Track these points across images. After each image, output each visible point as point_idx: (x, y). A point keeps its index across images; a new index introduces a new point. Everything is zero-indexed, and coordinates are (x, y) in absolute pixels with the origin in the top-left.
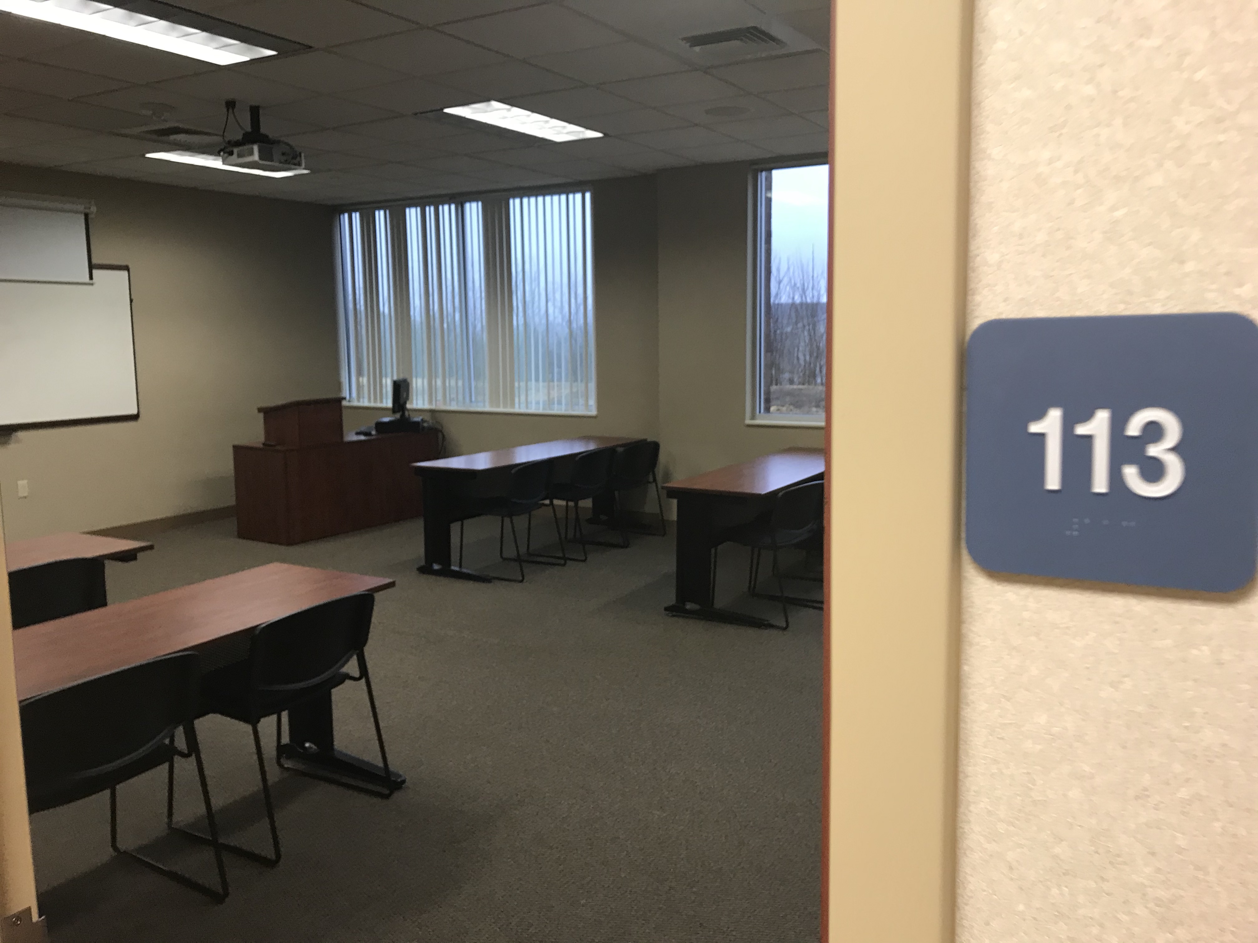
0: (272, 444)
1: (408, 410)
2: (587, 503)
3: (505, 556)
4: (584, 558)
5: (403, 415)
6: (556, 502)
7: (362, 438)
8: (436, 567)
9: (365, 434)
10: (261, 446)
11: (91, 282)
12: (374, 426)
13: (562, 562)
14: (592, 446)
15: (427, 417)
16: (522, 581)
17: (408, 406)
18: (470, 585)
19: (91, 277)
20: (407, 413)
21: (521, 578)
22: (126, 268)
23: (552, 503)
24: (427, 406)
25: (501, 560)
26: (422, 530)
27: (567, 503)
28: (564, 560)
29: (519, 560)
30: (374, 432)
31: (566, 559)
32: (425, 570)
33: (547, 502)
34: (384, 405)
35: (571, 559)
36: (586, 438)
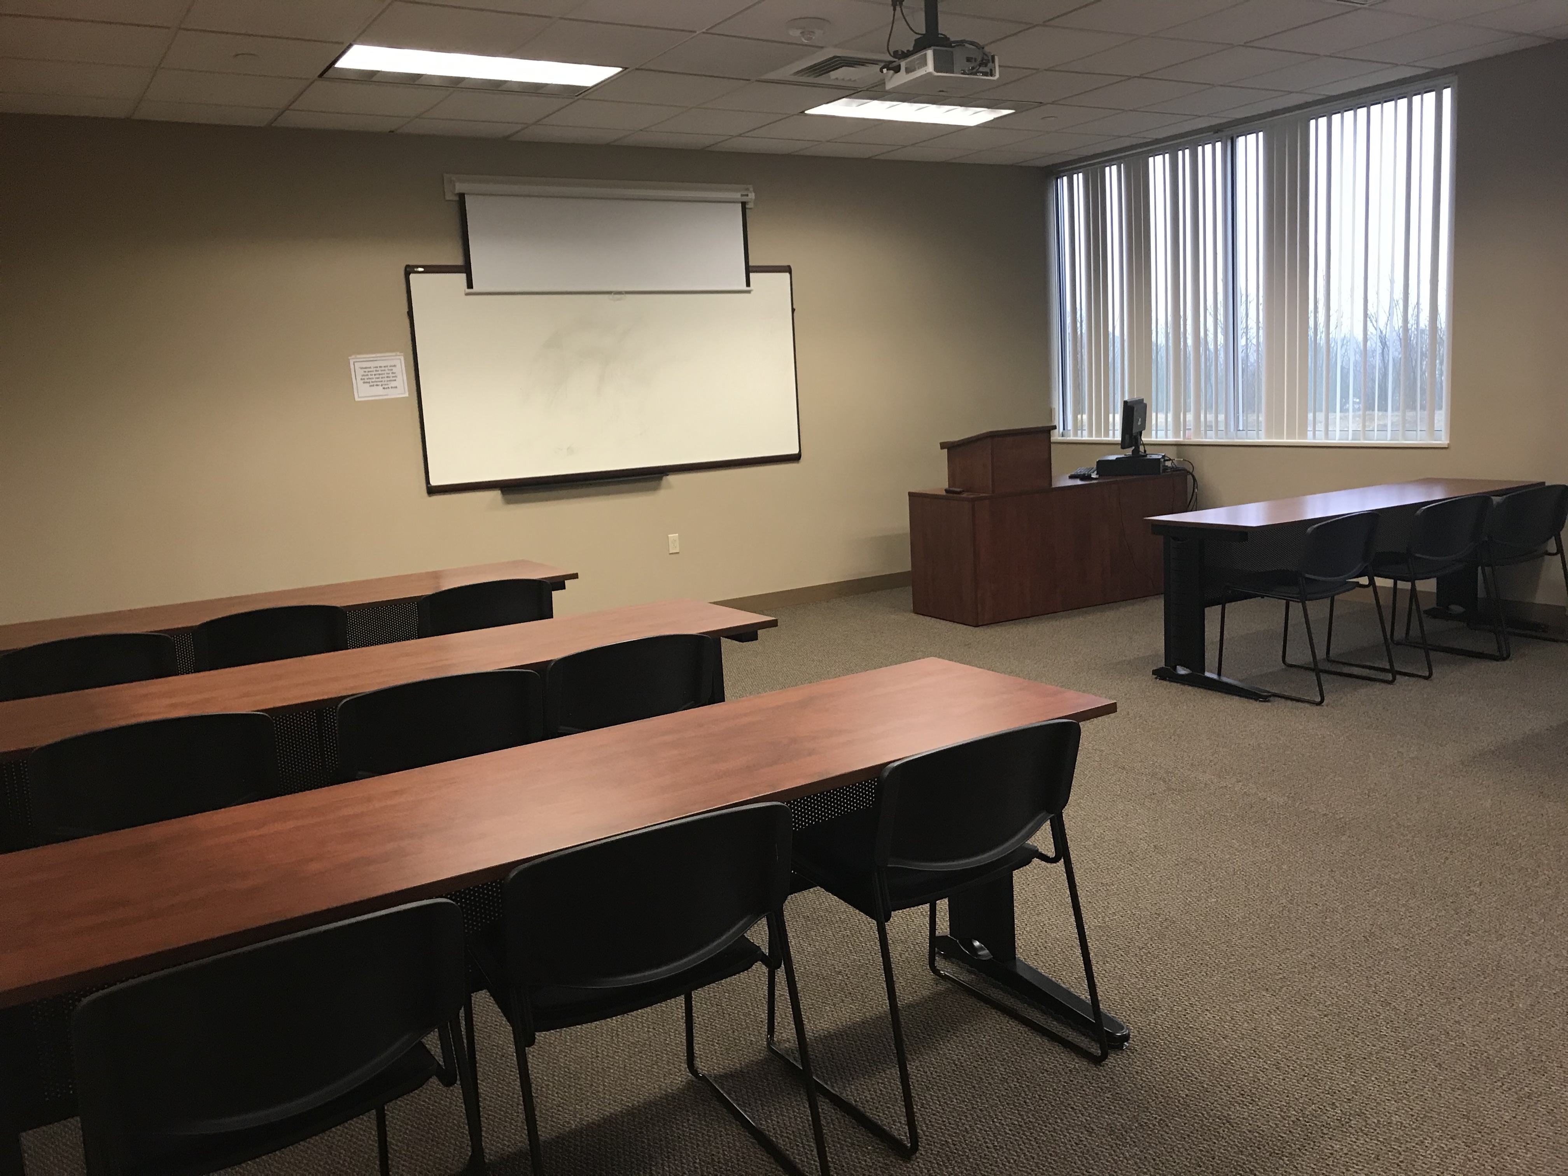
0: (958, 490)
1: (1144, 445)
2: (1428, 586)
3: (1289, 660)
4: (1427, 674)
5: (1136, 451)
6: (1379, 581)
7: (1079, 482)
8: (1182, 671)
9: (1083, 477)
10: (944, 493)
11: (748, 289)
12: (1095, 467)
13: (1390, 677)
14: (1438, 494)
15: (1171, 453)
16: (1320, 704)
17: (1144, 439)
18: (1235, 702)
19: (748, 284)
20: (1142, 449)
21: (1318, 699)
22: (788, 269)
23: (1372, 582)
24: (1171, 439)
25: (1284, 667)
26: (1162, 614)
27: (1395, 584)
28: (1393, 675)
29: (1315, 669)
30: (1094, 476)
31: (1395, 673)
32: (1164, 674)
33: (1364, 580)
34: (1110, 438)
35: (1405, 674)
36: (1429, 482)
